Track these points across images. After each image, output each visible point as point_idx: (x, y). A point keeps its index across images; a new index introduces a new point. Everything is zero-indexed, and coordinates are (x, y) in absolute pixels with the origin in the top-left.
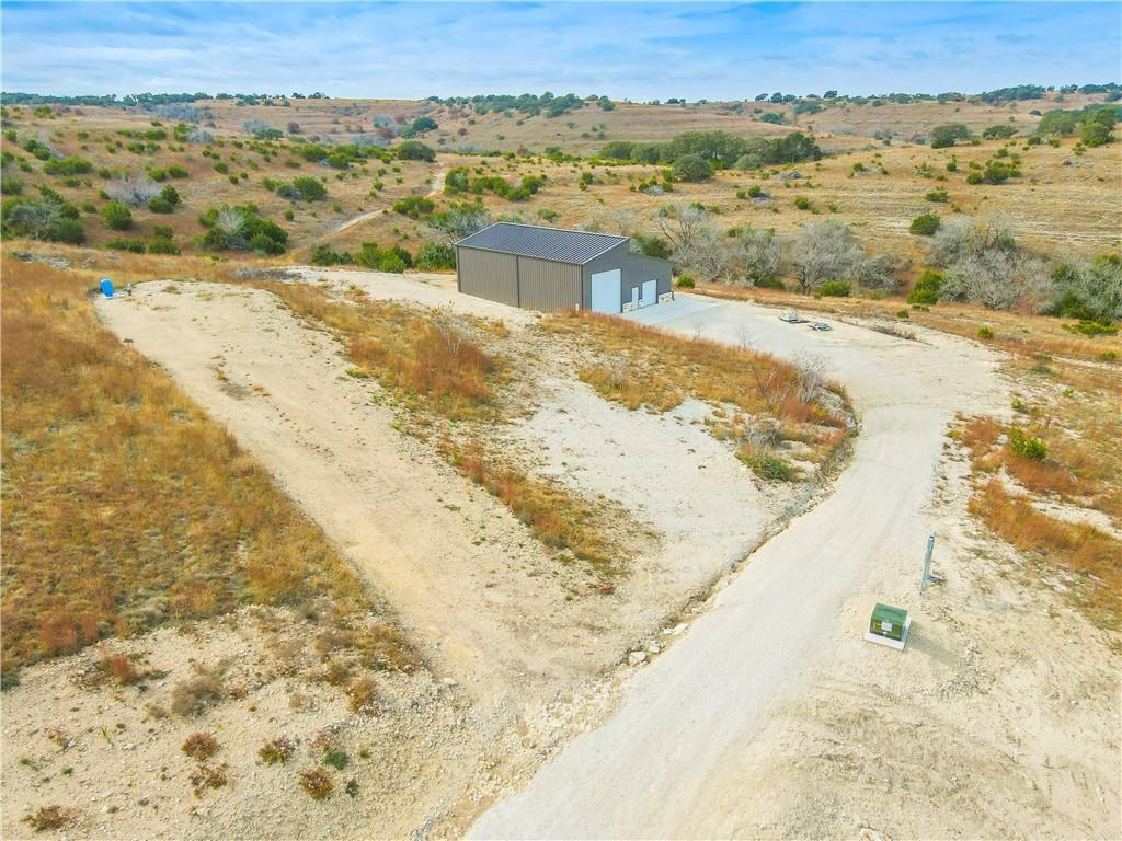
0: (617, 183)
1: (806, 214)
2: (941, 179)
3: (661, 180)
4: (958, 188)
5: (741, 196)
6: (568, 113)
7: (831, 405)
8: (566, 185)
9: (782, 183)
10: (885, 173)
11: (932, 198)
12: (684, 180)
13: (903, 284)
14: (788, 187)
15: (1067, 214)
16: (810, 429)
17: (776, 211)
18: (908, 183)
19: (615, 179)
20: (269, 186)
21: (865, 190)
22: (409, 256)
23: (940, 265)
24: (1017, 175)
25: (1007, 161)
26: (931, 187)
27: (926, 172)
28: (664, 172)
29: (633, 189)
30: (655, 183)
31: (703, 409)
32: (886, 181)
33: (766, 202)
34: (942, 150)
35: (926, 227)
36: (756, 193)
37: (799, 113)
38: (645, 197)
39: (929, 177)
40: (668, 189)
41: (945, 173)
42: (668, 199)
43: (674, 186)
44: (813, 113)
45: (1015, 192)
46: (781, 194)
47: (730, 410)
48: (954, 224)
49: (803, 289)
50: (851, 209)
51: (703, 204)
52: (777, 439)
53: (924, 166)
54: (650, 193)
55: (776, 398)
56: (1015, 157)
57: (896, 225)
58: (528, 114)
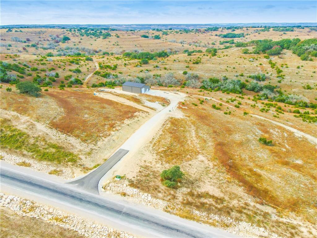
0: (131, 65)
1: (166, 70)
2: (188, 63)
3: (139, 64)
4: (191, 65)
5: (154, 67)
6: (108, 38)
7: (168, 101)
8: (121, 66)
9: (161, 64)
10: (179, 61)
11: (187, 67)
12: (143, 64)
13: (181, 83)
14: (162, 65)
15: (207, 70)
16: (166, 103)
17: (161, 70)
18: (183, 64)
19: (130, 64)
20: (70, 70)
21: (176, 65)
22: (103, 83)
23: (187, 80)
24: (200, 62)
25: (199, 59)
26: (187, 65)
27: (186, 61)
28: (139, 62)
29: (134, 66)
30: (138, 65)
31: (158, 102)
32: (179, 63)
33: (159, 68)
34: (189, 56)
35: (185, 73)
36: (157, 67)
37: (163, 35)
38: (137, 68)
39: (186, 62)
40: (141, 66)
41: (189, 62)
42: (141, 68)
43: (142, 65)
44: (167, 35)
45: (199, 66)
46: (161, 66)
47: (160, 102)
48: (190, 72)
49: (166, 86)
50: (173, 69)
51: (148, 69)
52: (164, 104)
53: (186, 60)
54: (138, 67)
55: (164, 101)
56: (201, 58)
57: (181, 72)
58: (97, 37)
